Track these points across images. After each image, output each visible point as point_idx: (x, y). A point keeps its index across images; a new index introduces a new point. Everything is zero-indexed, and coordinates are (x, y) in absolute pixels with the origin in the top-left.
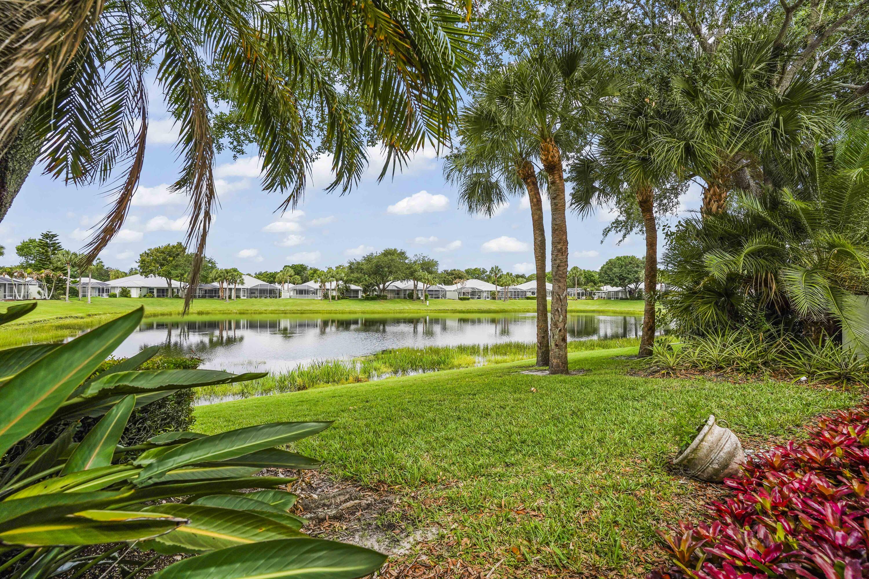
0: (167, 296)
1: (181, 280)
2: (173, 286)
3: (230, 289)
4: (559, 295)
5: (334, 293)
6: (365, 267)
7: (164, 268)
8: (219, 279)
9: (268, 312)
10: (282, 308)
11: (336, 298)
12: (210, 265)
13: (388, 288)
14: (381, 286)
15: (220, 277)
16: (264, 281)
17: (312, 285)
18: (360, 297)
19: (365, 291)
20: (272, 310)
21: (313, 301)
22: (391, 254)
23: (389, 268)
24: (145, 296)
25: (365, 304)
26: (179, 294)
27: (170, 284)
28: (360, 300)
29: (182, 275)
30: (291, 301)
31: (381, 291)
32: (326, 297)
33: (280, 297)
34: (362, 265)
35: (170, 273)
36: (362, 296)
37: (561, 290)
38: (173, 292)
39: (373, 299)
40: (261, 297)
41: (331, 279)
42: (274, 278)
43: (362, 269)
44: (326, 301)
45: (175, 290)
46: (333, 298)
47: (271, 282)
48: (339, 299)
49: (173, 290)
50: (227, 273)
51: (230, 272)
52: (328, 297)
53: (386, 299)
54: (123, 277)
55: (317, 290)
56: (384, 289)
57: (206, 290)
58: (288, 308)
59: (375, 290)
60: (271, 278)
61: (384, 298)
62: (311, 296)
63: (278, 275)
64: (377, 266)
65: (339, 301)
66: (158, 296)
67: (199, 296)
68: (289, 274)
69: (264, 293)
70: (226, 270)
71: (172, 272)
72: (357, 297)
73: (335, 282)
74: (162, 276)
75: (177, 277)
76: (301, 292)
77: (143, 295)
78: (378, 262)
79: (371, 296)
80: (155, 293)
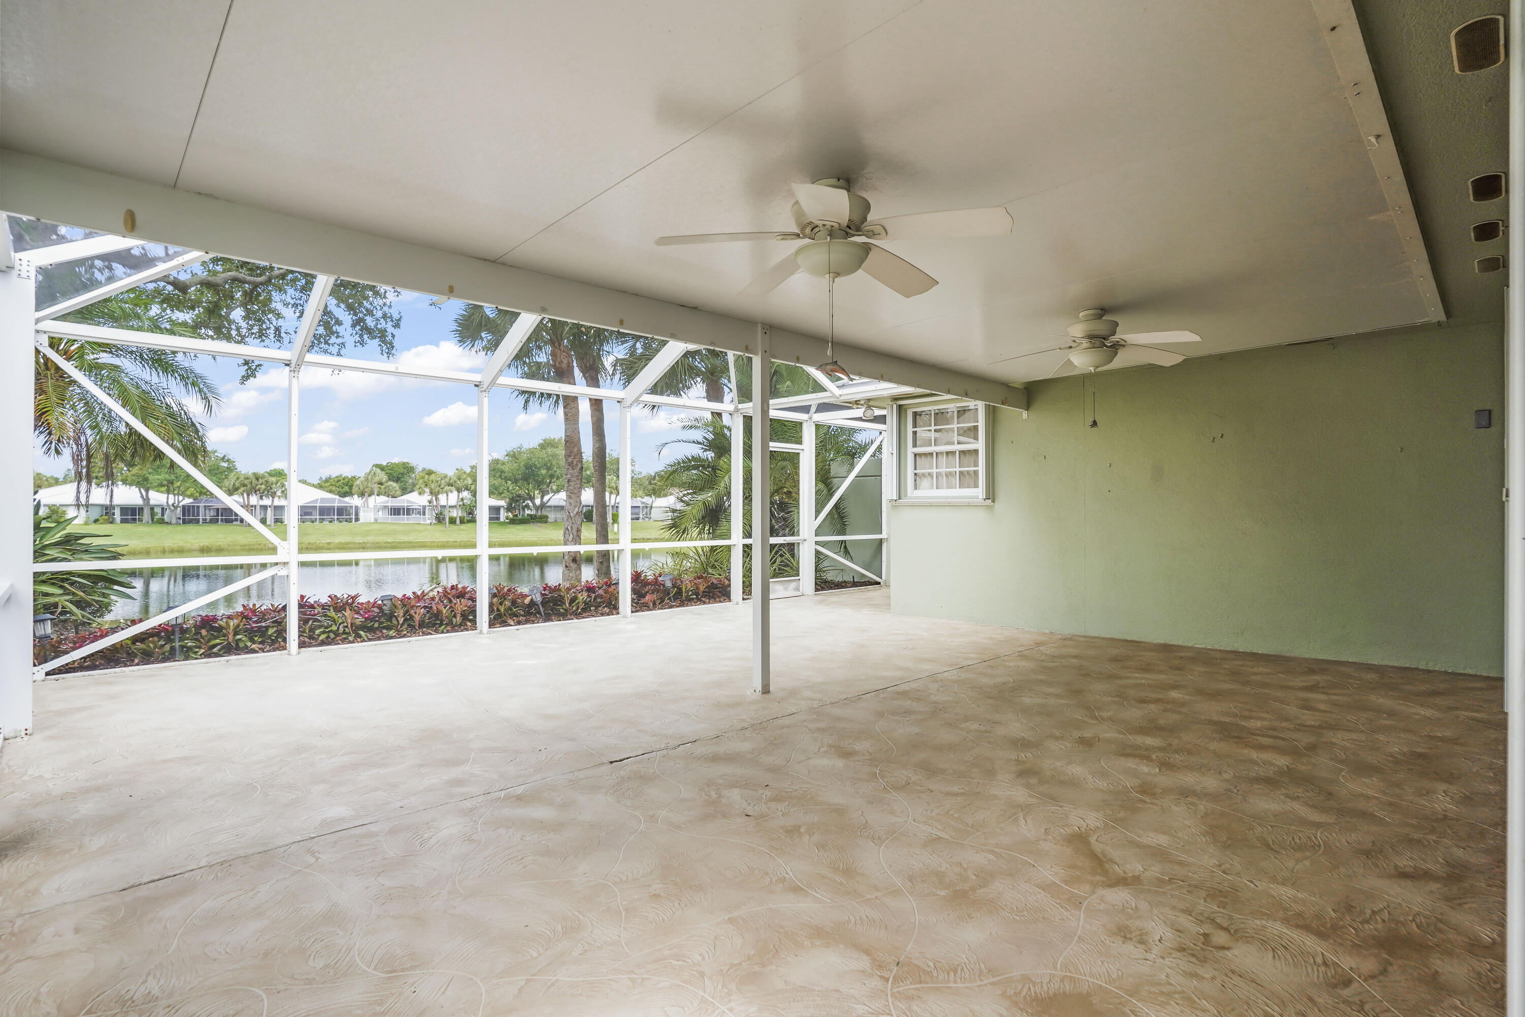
0: (141, 520)
1: (168, 492)
2: (152, 502)
3: (264, 508)
4: (569, 513)
5: (454, 513)
6: (506, 468)
7: (135, 470)
8: (242, 489)
9: (332, 546)
10: (359, 540)
11: (458, 521)
12: (225, 465)
13: (548, 504)
14: (538, 502)
15: (244, 485)
16: (331, 492)
17: (416, 499)
18: (502, 519)
19: (509, 509)
20: (340, 543)
21: (417, 527)
22: (552, 446)
23: (548, 469)
24: (96, 521)
25: (507, 530)
26: (165, 517)
27: (146, 500)
28: (504, 523)
29: (171, 482)
30: (376, 527)
31: (537, 508)
32: (440, 519)
33: (357, 519)
34: (503, 464)
35: (146, 479)
36: (507, 518)
37: (572, 507)
38: (153, 514)
39: (523, 522)
40: (322, 520)
41: (447, 488)
42: (351, 487)
43: (502, 472)
44: (440, 527)
45: (158, 510)
46: (452, 521)
47: (344, 495)
48: (462, 522)
49: (152, 509)
50: (257, 479)
51: (263, 477)
52: (444, 519)
53: (546, 522)
54: (50, 485)
55: (424, 507)
56: (543, 506)
57: (218, 510)
58: (370, 539)
59: (527, 506)
60: (345, 487)
61: (543, 520)
62: (413, 518)
63: (358, 482)
64: (528, 467)
65: (463, 527)
66: (123, 521)
67: (205, 521)
68: (377, 479)
69: (328, 514)
70: (255, 474)
71: (151, 477)
72: (498, 519)
73: (455, 493)
74: (131, 485)
75: (162, 485)
76: (396, 511)
77: (92, 519)
78: (530, 459)
79: (520, 517)
80: (118, 516)
